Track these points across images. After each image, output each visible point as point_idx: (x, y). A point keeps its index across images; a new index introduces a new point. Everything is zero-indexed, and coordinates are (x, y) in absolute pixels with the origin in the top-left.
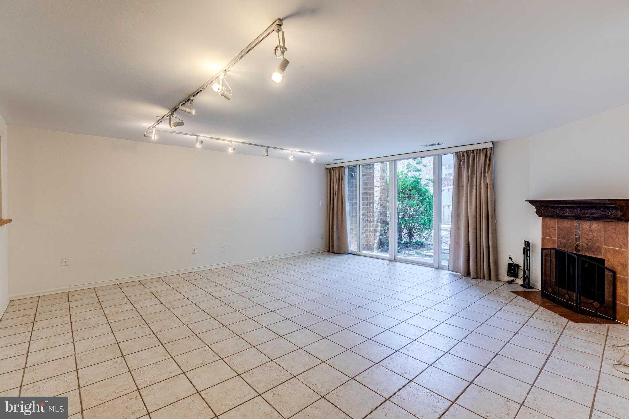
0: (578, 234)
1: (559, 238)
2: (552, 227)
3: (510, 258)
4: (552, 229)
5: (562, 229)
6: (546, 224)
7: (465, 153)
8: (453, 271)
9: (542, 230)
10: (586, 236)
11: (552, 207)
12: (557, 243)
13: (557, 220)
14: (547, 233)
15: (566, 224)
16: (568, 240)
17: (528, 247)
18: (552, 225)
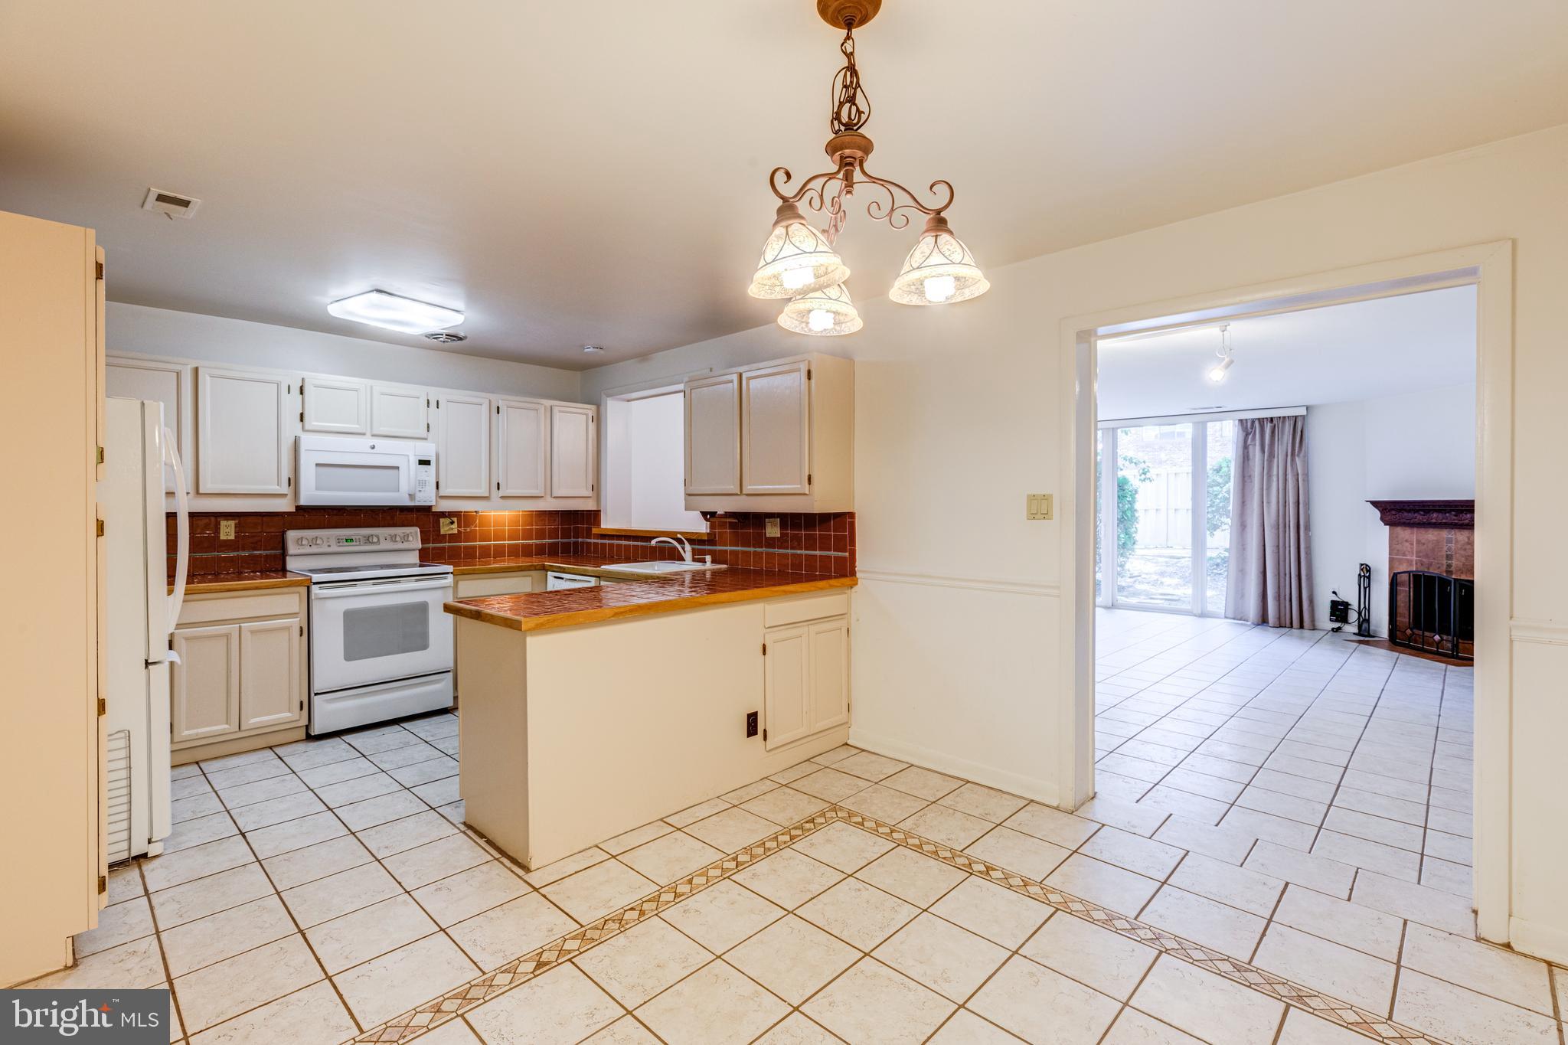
0: (1449, 549)
1: (1420, 557)
2: (1406, 541)
3: (1334, 593)
4: (1407, 544)
5: (1424, 544)
6: (1397, 537)
7: (1257, 424)
8: (1234, 619)
9: (1390, 547)
10: (1463, 552)
11: (1409, 511)
12: (1416, 564)
13: (1415, 530)
14: (1398, 550)
15: (1431, 535)
16: (1434, 559)
17: (1366, 574)
18: (1407, 537)
